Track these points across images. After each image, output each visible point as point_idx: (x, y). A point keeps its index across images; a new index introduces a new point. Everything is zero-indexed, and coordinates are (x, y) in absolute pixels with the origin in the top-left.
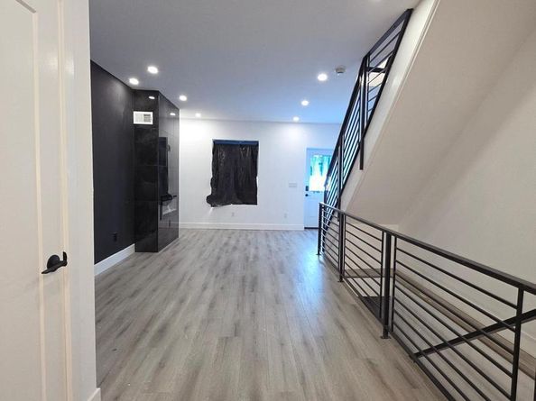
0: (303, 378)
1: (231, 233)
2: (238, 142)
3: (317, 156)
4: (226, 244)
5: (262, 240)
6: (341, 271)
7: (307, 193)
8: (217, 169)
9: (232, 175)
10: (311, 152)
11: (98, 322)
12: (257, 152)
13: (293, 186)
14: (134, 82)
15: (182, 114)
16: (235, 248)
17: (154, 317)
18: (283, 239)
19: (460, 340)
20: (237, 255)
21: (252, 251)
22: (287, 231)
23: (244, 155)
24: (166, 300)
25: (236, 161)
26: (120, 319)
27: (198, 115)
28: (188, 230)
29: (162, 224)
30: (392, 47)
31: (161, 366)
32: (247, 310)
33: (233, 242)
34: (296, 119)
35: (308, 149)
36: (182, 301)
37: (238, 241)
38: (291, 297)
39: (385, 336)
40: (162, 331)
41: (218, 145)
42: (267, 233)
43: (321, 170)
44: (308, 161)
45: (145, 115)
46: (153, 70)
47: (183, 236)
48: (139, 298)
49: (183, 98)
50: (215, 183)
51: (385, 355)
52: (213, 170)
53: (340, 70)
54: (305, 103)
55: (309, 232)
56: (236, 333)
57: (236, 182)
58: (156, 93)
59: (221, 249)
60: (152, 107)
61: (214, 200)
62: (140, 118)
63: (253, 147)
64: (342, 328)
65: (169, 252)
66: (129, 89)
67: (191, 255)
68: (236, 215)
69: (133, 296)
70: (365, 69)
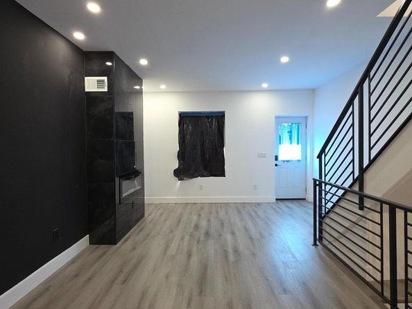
1: (199, 208)
2: (204, 113)
3: (286, 125)
4: (197, 227)
7: (276, 162)
8: (184, 142)
9: (199, 147)
10: (280, 120)
12: (224, 123)
13: (262, 156)
15: (146, 87)
16: (207, 234)
18: (258, 216)
20: (212, 248)
21: (229, 239)
22: (258, 204)
23: (211, 127)
25: (202, 132)
27: (163, 87)
28: (156, 205)
34: (265, 85)
35: (276, 117)
37: (209, 221)
41: (184, 118)
43: (291, 139)
44: (277, 130)
45: (98, 81)
47: (150, 215)
49: (144, 62)
50: (181, 156)
52: (179, 143)
54: (285, 59)
55: (281, 204)
57: (203, 154)
59: (192, 236)
60: (106, 71)
61: (180, 173)
62: (92, 84)
63: (219, 118)
65: (129, 242)
67: (156, 249)
68: (204, 188)
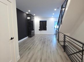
0: (49, 57)
5: (47, 36)
6: (59, 41)
7: (55, 28)
10: (55, 22)
11: (19, 46)
13: (52, 27)
14: (27, 13)
15: (35, 17)
16: (43, 37)
17: (29, 47)
18: (50, 36)
19: (77, 52)
20: (43, 38)
21: (45, 37)
24: (31, 44)
25: (43, 24)
26: (25, 47)
27: (37, 17)
29: (32, 33)
30: (66, 4)
31: (29, 53)
32: (43, 46)
33: (42, 36)
34: (53, 17)
36: (33, 44)
38: (50, 45)
39: (64, 52)
40: (30, 49)
41: (40, 22)
42: (48, 35)
46: (29, 11)
48: (28, 44)
49: (34, 15)
50: (40, 27)
51: (64, 55)
53: (58, 8)
54: (53, 14)
55: (55, 35)
56: (40, 50)
57: (43, 27)
58: (30, 14)
59: (40, 37)
60: (30, 16)
61: (40, 30)
62: (28, 18)
63: (46, 21)
64: (57, 50)
66: (26, 14)
67: (36, 38)
68: (43, 32)
69: (27, 43)
70: (62, 8)
